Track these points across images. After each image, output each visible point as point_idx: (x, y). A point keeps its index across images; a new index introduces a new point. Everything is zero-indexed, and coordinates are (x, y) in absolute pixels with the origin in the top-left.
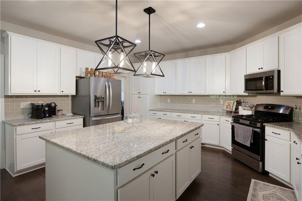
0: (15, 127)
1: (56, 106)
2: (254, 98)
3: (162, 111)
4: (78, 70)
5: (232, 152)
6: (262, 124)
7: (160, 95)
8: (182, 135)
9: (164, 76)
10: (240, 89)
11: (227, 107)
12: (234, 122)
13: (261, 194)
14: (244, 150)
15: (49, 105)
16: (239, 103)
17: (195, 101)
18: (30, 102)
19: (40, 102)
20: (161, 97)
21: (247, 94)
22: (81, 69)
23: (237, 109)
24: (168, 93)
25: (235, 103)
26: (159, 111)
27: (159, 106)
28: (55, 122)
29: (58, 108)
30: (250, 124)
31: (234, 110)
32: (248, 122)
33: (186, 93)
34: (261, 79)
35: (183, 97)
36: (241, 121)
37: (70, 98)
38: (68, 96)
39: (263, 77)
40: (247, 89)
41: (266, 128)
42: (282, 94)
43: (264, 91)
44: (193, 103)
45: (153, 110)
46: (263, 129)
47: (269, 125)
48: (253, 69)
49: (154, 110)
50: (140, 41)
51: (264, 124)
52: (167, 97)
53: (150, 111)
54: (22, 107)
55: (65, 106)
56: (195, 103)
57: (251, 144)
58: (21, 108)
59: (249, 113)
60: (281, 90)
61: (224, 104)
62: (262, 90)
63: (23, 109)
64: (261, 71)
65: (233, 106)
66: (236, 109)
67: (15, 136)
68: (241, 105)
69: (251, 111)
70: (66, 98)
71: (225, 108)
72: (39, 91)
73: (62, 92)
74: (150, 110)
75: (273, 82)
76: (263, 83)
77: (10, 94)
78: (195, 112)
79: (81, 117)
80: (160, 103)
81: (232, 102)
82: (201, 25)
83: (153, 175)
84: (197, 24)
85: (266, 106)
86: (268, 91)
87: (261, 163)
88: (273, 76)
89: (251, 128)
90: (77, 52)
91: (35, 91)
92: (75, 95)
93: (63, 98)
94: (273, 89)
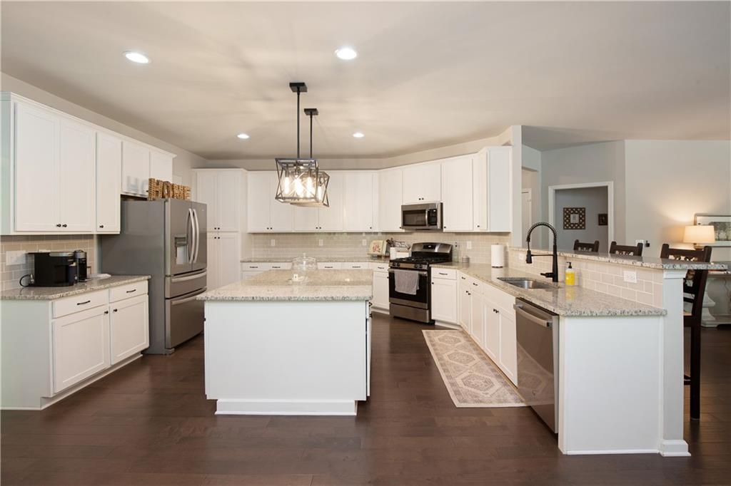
0: (50, 302)
1: (86, 257)
2: (409, 236)
3: (269, 262)
4: (125, 183)
5: (391, 310)
6: (427, 266)
7: (254, 234)
10: (396, 224)
11: (374, 250)
13: (436, 339)
14: (408, 302)
15: (75, 257)
16: (390, 243)
17: (324, 242)
18: (24, 252)
20: (258, 236)
21: (404, 231)
22: (128, 178)
23: (387, 251)
24: (274, 231)
25: (386, 243)
26: (260, 262)
27: (254, 254)
30: (415, 266)
31: (384, 253)
32: (412, 266)
33: (311, 229)
34: (423, 212)
35: (301, 236)
36: (402, 265)
37: (95, 241)
39: (425, 210)
40: (405, 224)
41: (432, 269)
42: (444, 230)
43: (427, 227)
44: (320, 245)
45: (249, 261)
46: (429, 271)
47: (436, 265)
48: (413, 200)
49: (253, 260)
50: (248, 135)
51: (430, 265)
52: (269, 236)
53: (244, 264)
54: (9, 262)
57: (417, 291)
58: (7, 264)
59: (406, 255)
60: (444, 226)
61: (369, 246)
62: (425, 225)
63: (12, 267)
64: (421, 202)
65: (383, 248)
67: (51, 321)
68: (394, 246)
69: (408, 254)
70: (88, 241)
71: (371, 252)
72: (65, 226)
73: (102, 227)
74: (242, 262)
75: (436, 217)
76: (426, 217)
77: (12, 233)
79: (143, 278)
81: (381, 242)
82: (359, 135)
84: (354, 133)
85: (426, 246)
86: (431, 227)
87: (427, 311)
88: (435, 210)
89: (417, 272)
90: (123, 143)
91: (59, 226)
92: (119, 233)
93: (83, 241)
94: (436, 225)
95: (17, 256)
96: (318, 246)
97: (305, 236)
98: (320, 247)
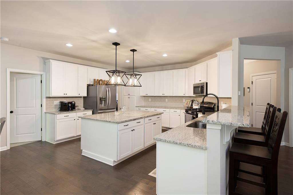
0: (56, 115)
1: (75, 103)
2: (199, 98)
3: (144, 107)
4: (89, 80)
6: (196, 113)
7: (144, 96)
8: (148, 116)
9: (141, 86)
12: (186, 113)
15: (71, 103)
17: (168, 100)
18: (59, 101)
19: (66, 101)
20: (145, 97)
21: (195, 96)
22: (90, 79)
24: (149, 95)
26: (143, 107)
27: (143, 104)
28: (76, 113)
29: (76, 105)
30: (192, 113)
31: (190, 106)
33: (161, 95)
34: (199, 87)
35: (159, 97)
38: (81, 97)
40: (194, 93)
41: (198, 115)
42: (208, 96)
43: (200, 94)
44: (166, 101)
45: (138, 107)
47: (200, 113)
50: (129, 61)
51: (198, 113)
52: (149, 97)
54: (55, 104)
55: (80, 104)
56: (167, 101)
59: (197, 107)
61: (185, 103)
62: (199, 93)
63: (56, 105)
64: (200, 82)
65: (190, 103)
66: (191, 105)
67: (56, 120)
68: (194, 103)
70: (80, 98)
71: (185, 105)
72: (66, 94)
73: (79, 94)
74: (136, 107)
75: (204, 89)
76: (200, 89)
77: (51, 96)
78: (165, 108)
79: (91, 110)
80: (144, 101)
81: (189, 100)
82: (165, 55)
83: (132, 131)
84: (163, 55)
86: (202, 94)
88: (204, 86)
89: (192, 115)
90: (88, 68)
91: (64, 94)
92: (86, 96)
93: (78, 98)
94: (204, 93)
95: (57, 102)
96: (165, 102)
97: (161, 98)
98: (166, 102)
